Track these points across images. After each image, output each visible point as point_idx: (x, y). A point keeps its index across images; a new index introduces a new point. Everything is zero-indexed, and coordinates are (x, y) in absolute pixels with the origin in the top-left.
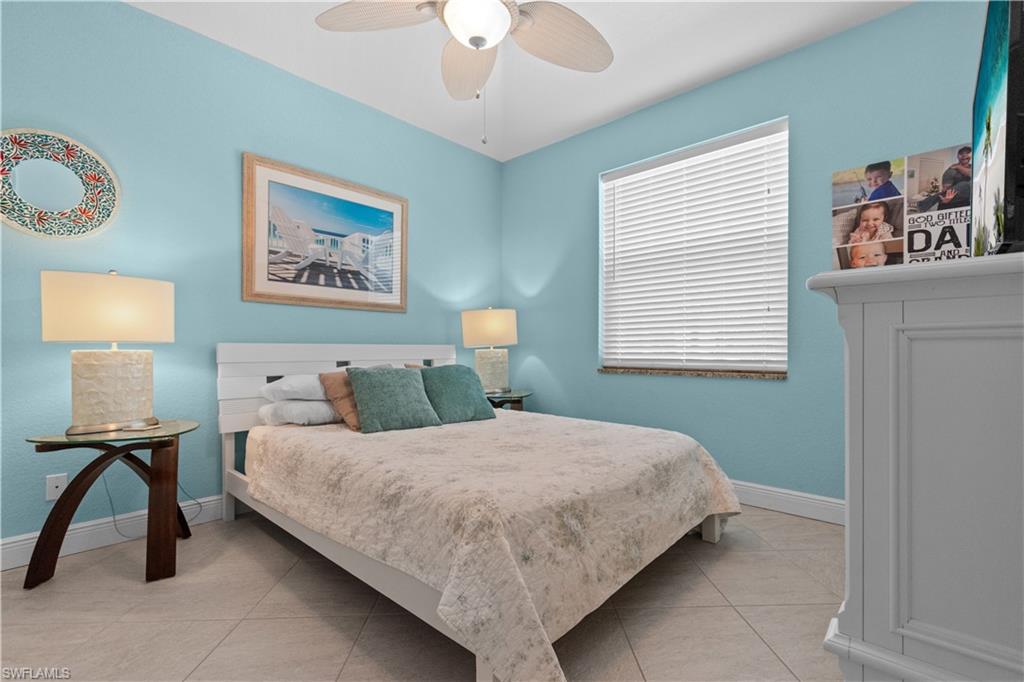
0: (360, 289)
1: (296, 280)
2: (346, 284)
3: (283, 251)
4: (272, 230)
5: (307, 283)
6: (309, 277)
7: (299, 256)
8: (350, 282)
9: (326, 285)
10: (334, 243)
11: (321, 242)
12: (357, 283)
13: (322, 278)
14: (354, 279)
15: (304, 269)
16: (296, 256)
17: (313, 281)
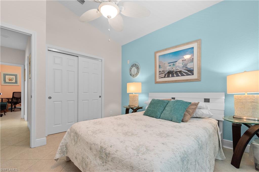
0: (182, 76)
1: (165, 77)
2: (177, 75)
3: (162, 71)
4: (160, 66)
5: (167, 77)
6: (167, 76)
7: (165, 71)
8: (178, 75)
9: (172, 77)
10: (174, 65)
11: (170, 66)
12: (181, 74)
13: (171, 75)
14: (179, 73)
15: (166, 74)
16: (164, 71)
17: (168, 76)
